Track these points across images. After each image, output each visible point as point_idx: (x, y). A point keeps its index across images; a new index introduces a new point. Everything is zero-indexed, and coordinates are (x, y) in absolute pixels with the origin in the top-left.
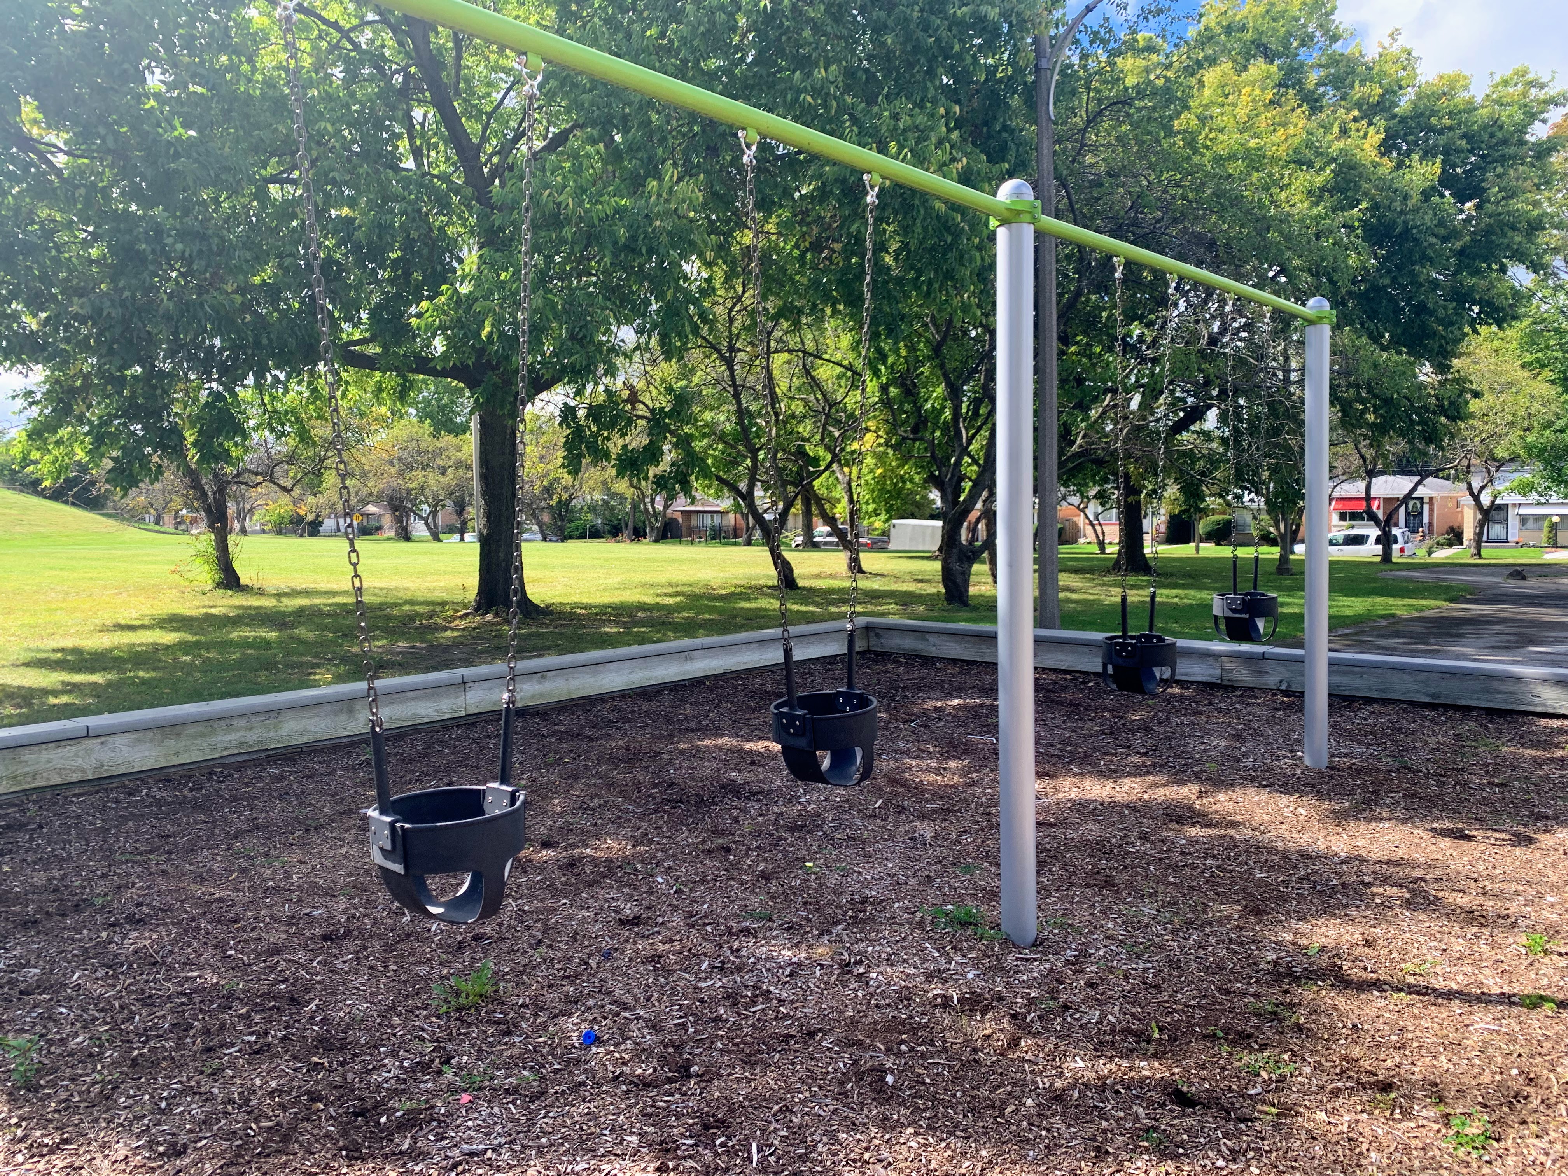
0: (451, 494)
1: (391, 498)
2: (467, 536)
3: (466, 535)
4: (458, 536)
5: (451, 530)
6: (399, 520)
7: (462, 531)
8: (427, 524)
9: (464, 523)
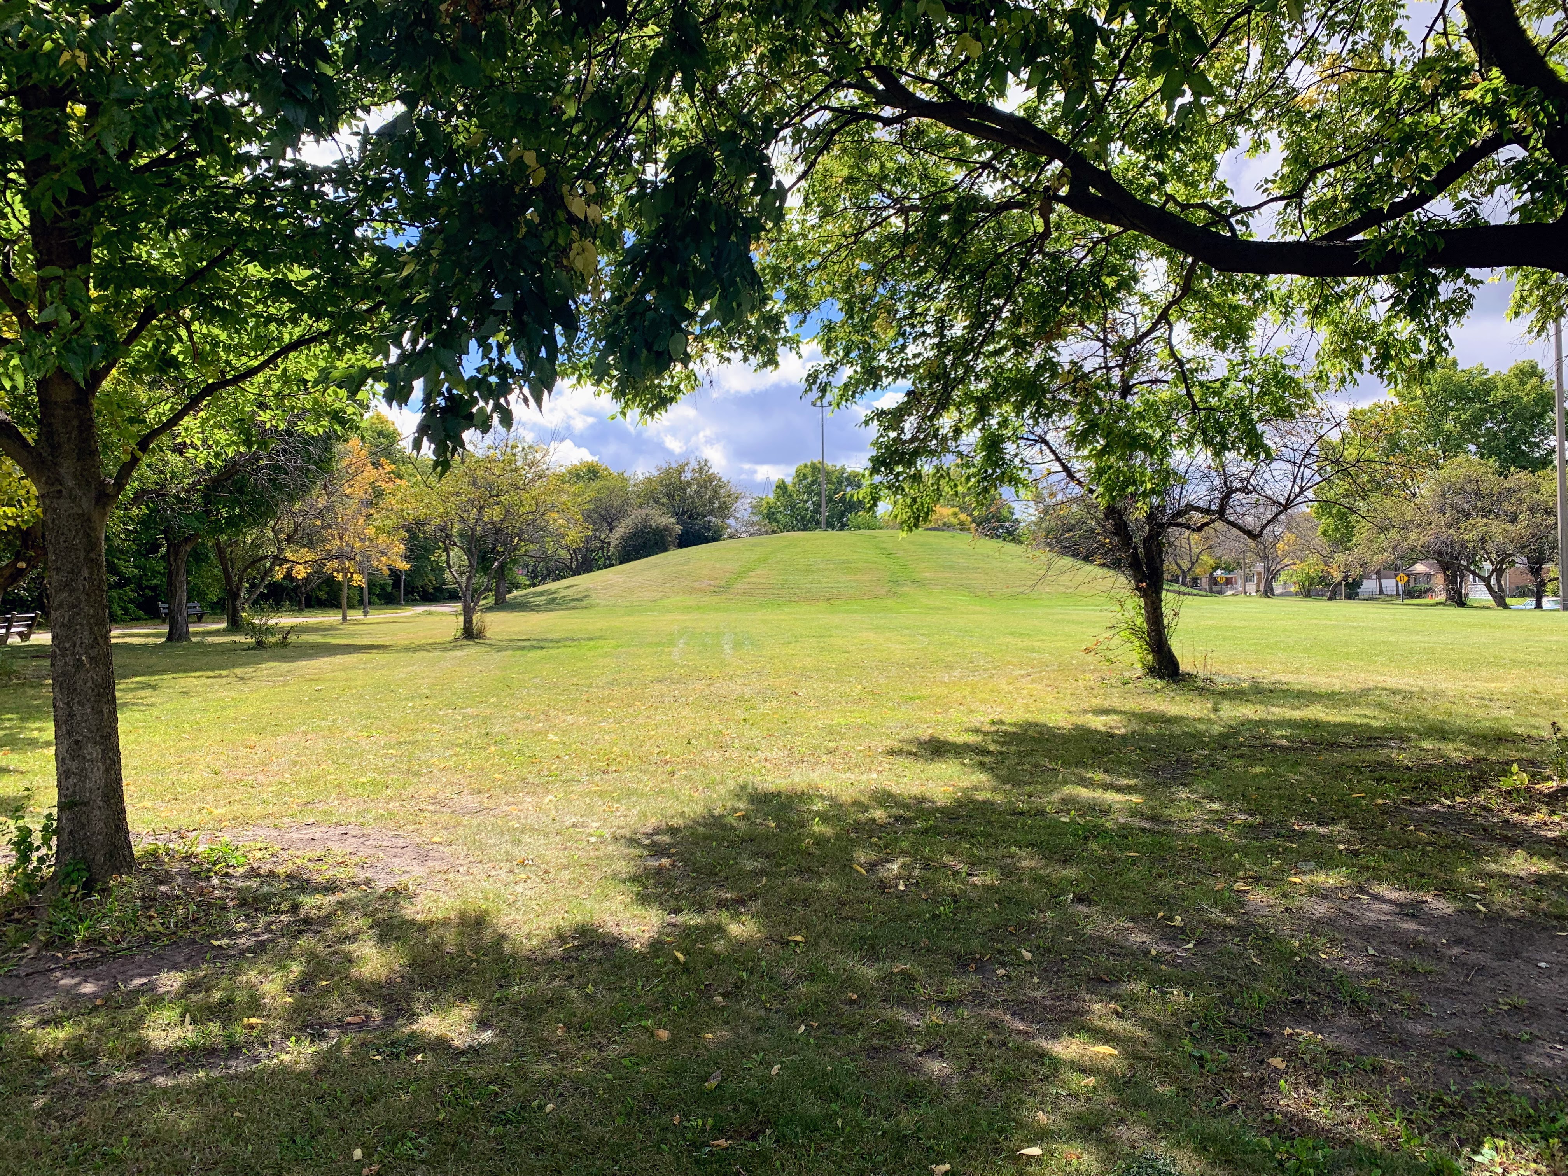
0: (1523, 547)
1: (1440, 554)
2: (1546, 602)
3: (1545, 600)
4: (1532, 601)
5: (1522, 593)
6: (1451, 580)
7: (1539, 597)
8: (1488, 586)
9: (1542, 584)
